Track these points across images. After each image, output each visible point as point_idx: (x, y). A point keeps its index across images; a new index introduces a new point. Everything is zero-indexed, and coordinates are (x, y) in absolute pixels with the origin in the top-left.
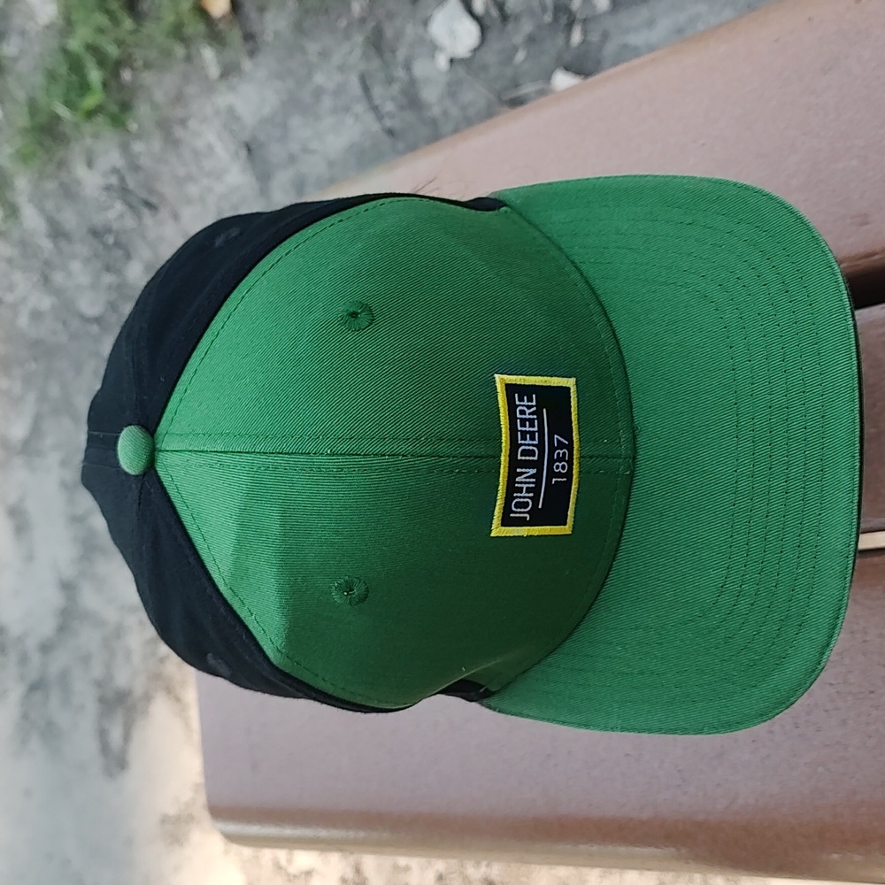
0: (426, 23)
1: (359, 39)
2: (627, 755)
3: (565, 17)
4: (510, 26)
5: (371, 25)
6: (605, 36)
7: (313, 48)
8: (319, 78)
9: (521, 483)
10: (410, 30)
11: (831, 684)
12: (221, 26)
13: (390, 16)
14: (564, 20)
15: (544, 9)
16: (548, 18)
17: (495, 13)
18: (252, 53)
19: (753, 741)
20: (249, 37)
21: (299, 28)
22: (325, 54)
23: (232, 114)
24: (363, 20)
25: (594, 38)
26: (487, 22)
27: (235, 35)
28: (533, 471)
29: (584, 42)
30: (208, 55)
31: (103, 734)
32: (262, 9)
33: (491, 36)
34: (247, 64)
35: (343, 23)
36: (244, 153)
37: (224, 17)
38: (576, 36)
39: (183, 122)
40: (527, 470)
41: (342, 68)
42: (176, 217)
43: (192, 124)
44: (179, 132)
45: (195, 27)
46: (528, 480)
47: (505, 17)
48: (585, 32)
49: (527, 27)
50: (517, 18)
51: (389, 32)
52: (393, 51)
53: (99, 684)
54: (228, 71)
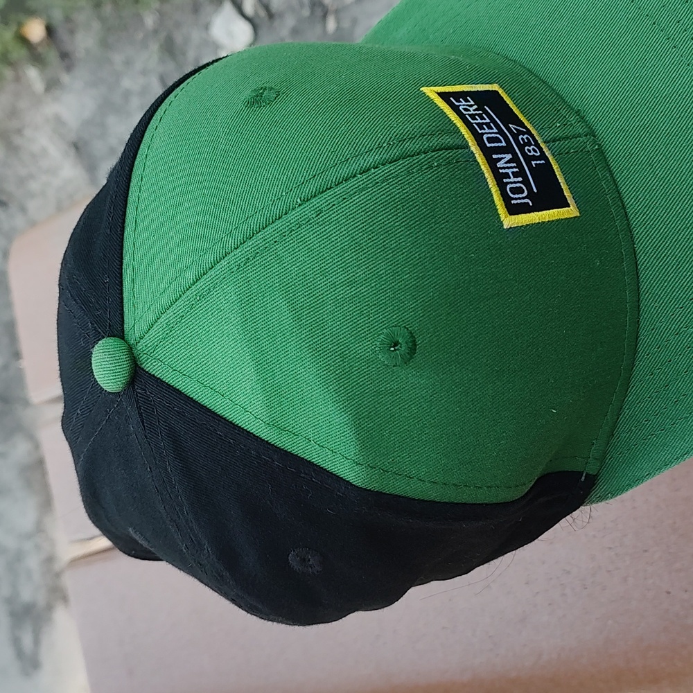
0: (207, 27)
1: (154, 47)
2: (443, 628)
3: (320, 10)
4: (277, 23)
5: (163, 35)
6: (355, 22)
7: (118, 58)
8: (127, 83)
9: (504, 168)
10: (196, 35)
11: (610, 548)
12: (40, 50)
13: (178, 25)
14: (319, 12)
15: (302, 5)
16: (306, 12)
17: (262, 13)
18: (69, 69)
19: (550, 604)
20: (64, 56)
21: (105, 44)
22: (128, 63)
23: (58, 121)
24: (156, 32)
25: (346, 24)
26: (257, 21)
27: (52, 56)
28: (509, 156)
29: (338, 29)
30: (33, 74)
31: (16, 642)
32: (72, 32)
33: (262, 32)
34: (66, 78)
35: (140, 36)
36: (72, 151)
37: (42, 41)
38: (331, 25)
39: (19, 132)
40: (503, 156)
41: (144, 72)
42: (23, 209)
43: (28, 132)
44: (17, 140)
45: (18, 53)
46: (509, 165)
47: (271, 15)
48: (338, 21)
49: (290, 21)
50: (281, 15)
51: (178, 38)
52: (184, 54)
53: (10, 601)
54: (52, 85)
